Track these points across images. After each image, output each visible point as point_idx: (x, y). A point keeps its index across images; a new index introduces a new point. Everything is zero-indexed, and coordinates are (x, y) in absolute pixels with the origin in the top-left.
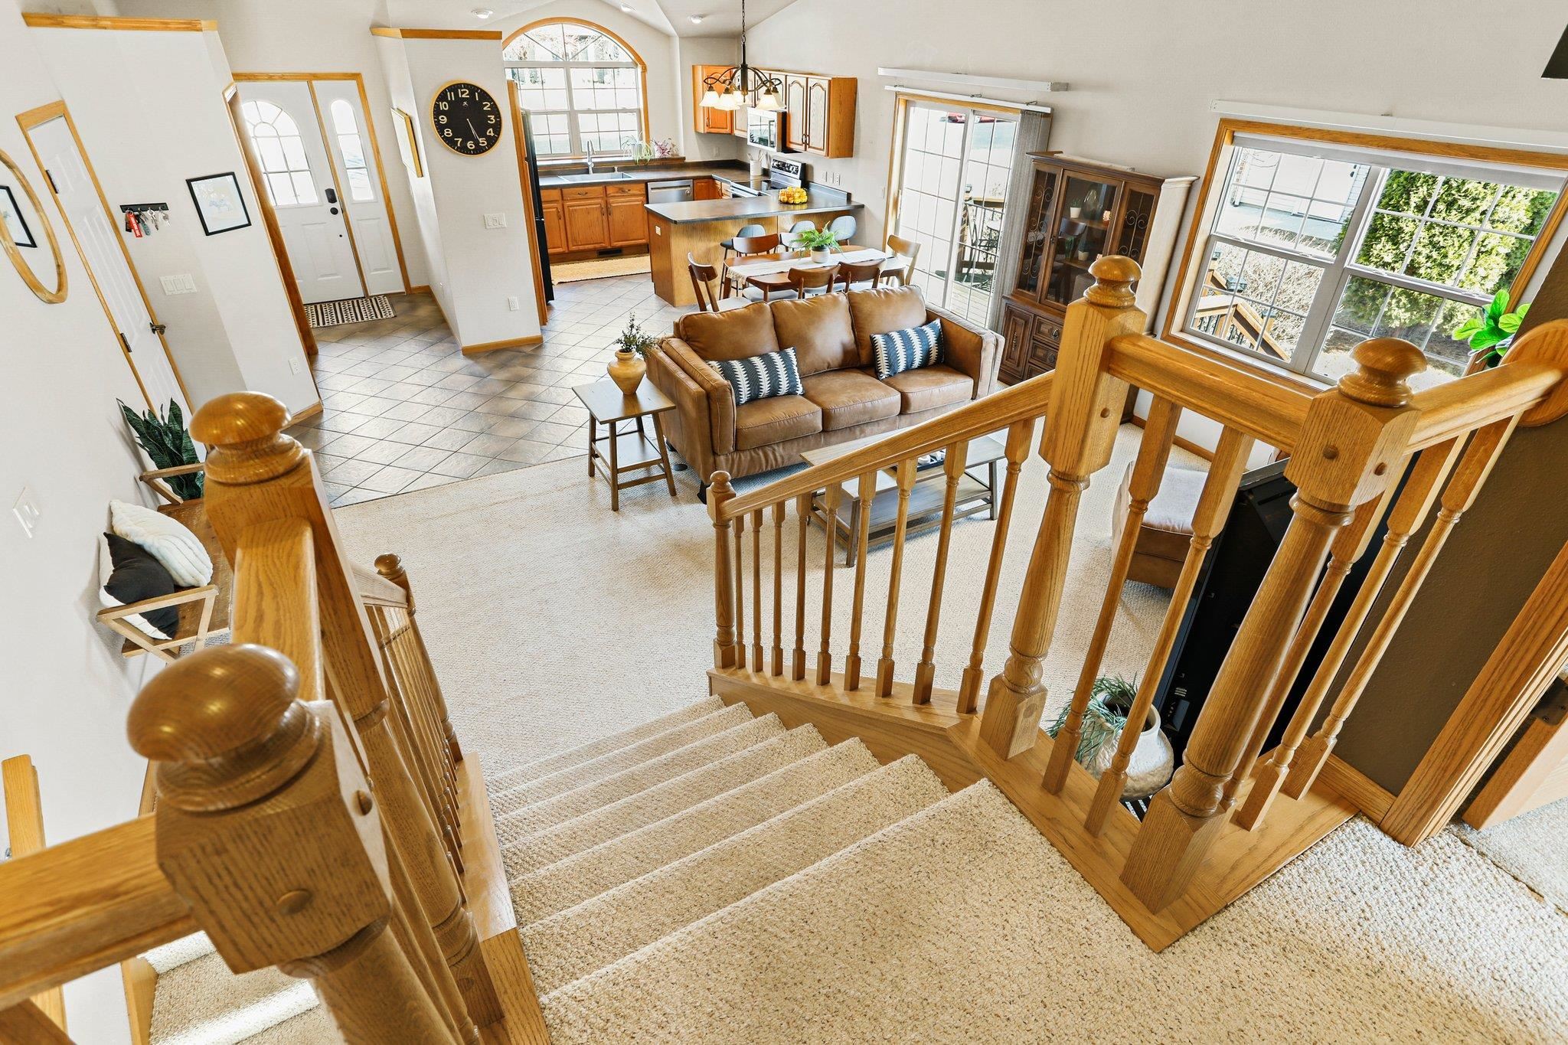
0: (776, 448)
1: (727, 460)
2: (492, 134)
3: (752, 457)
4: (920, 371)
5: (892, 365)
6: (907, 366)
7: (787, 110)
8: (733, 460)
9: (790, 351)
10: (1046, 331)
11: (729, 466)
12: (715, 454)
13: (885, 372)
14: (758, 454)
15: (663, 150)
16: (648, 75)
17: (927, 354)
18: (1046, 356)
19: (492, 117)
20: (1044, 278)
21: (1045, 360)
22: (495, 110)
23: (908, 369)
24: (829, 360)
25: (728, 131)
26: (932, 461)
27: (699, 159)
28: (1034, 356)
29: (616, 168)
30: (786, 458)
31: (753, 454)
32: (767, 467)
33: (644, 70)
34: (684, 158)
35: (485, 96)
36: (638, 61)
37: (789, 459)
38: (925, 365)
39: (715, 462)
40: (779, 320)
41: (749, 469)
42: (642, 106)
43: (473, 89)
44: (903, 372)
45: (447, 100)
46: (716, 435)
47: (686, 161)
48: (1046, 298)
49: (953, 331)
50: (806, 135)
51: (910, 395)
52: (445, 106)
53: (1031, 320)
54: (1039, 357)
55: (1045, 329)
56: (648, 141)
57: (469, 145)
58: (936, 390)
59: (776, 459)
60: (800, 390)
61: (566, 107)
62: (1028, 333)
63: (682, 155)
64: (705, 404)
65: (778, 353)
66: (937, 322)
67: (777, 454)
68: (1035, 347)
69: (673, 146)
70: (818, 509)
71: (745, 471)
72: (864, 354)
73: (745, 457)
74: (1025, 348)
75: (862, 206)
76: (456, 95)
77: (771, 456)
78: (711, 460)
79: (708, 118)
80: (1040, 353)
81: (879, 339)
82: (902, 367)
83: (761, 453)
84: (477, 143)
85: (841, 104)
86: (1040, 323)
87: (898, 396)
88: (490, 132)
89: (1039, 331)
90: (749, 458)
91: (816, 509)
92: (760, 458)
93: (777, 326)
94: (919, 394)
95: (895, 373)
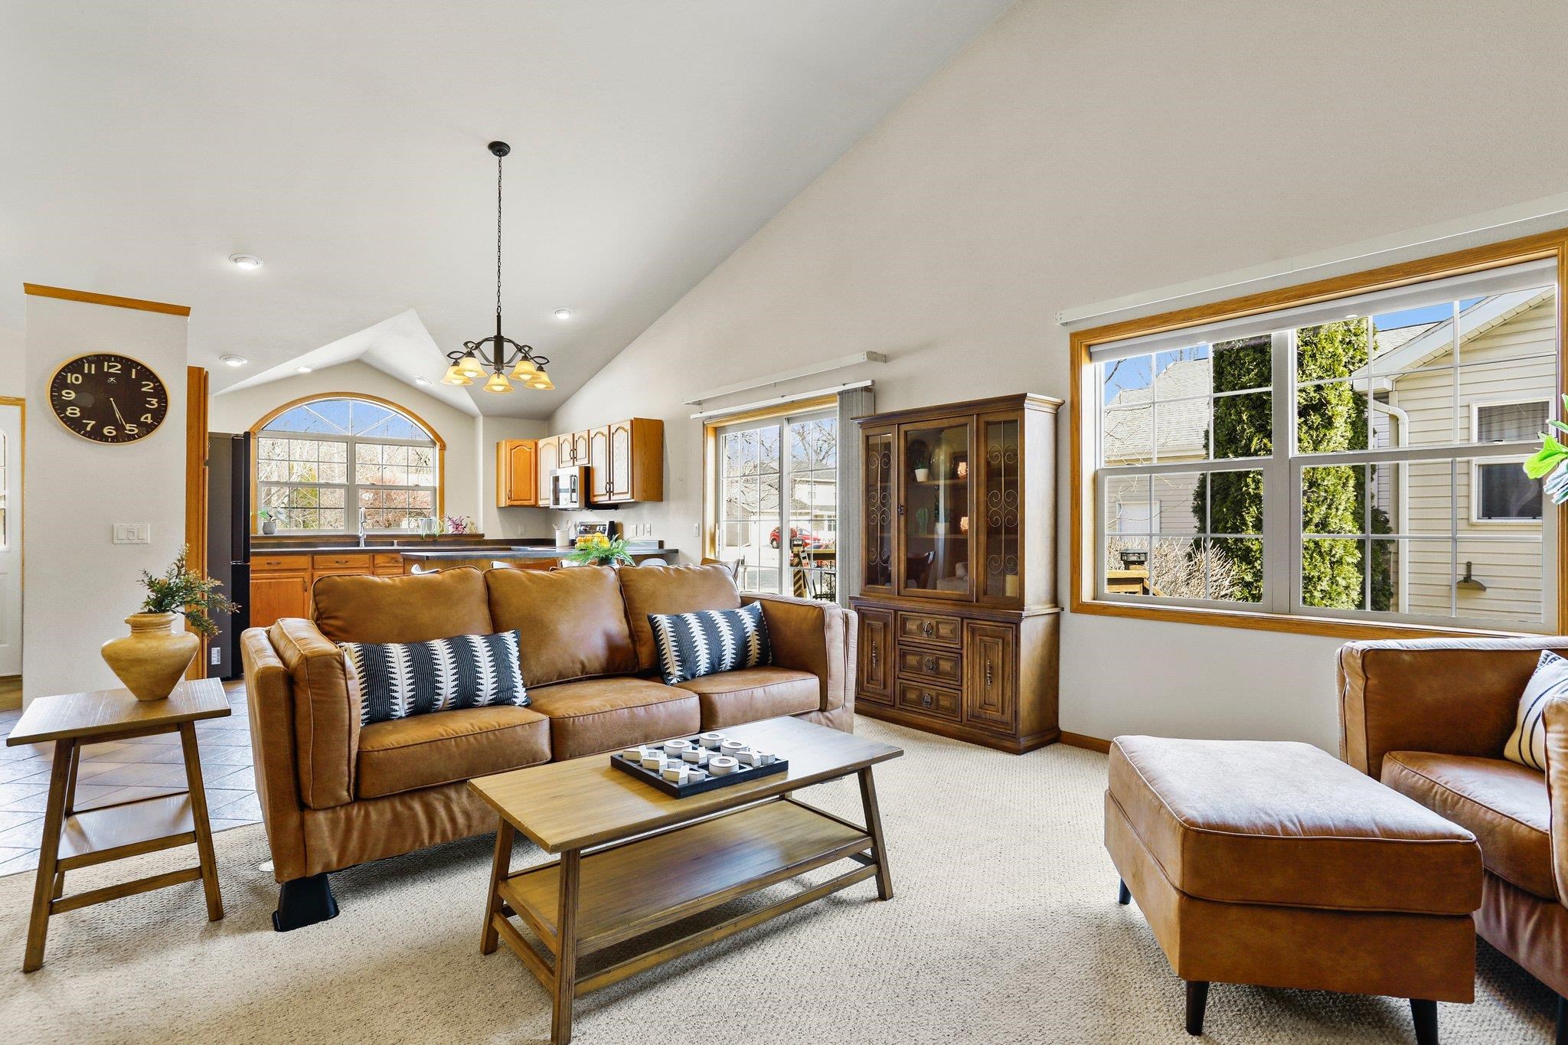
0: (453, 794)
1: (334, 823)
2: (149, 421)
3: (396, 815)
4: (732, 673)
5: (686, 658)
6: (712, 664)
7: (590, 465)
8: (349, 820)
9: (509, 637)
10: (914, 627)
11: (340, 833)
12: (303, 807)
13: (675, 670)
14: (411, 809)
15: (457, 526)
16: (447, 453)
17: (743, 647)
18: (920, 663)
19: (154, 401)
20: (897, 566)
21: (921, 670)
22: (160, 393)
23: (715, 670)
24: (583, 657)
25: (532, 502)
26: (741, 768)
27: (501, 537)
28: (904, 667)
29: (395, 541)
30: (476, 816)
31: (399, 807)
32: (431, 836)
33: (443, 447)
34: (483, 535)
35: (147, 374)
36: (437, 441)
37: (483, 819)
38: (741, 664)
39: (302, 824)
40: (496, 595)
41: (389, 839)
42: (437, 485)
43: (128, 363)
44: (707, 674)
45: (82, 373)
46: (306, 763)
47: (486, 538)
48: (906, 587)
49: (778, 613)
50: (610, 483)
51: (716, 698)
52: (77, 379)
53: (891, 619)
54: (911, 667)
55: (912, 626)
56: (441, 518)
57: (106, 431)
58: (759, 692)
59: (453, 820)
60: (521, 695)
61: (343, 480)
62: (890, 638)
63: (481, 532)
64: (281, 693)
65: (486, 637)
66: (757, 604)
67: (456, 809)
68: (903, 655)
69: (473, 524)
70: (511, 913)
71: (380, 846)
72: (645, 653)
73: (379, 815)
74: (890, 661)
75: (676, 551)
76: (100, 368)
77: (442, 812)
78: (293, 820)
79: (511, 491)
80: (912, 660)
81: (664, 621)
82: (703, 665)
83: (417, 807)
84: (120, 428)
85: (646, 444)
86: (904, 620)
87: (695, 700)
88: (147, 418)
89: (904, 631)
90: (388, 816)
91: (508, 912)
92: (415, 816)
93: (491, 603)
94: (731, 697)
95: (693, 676)
